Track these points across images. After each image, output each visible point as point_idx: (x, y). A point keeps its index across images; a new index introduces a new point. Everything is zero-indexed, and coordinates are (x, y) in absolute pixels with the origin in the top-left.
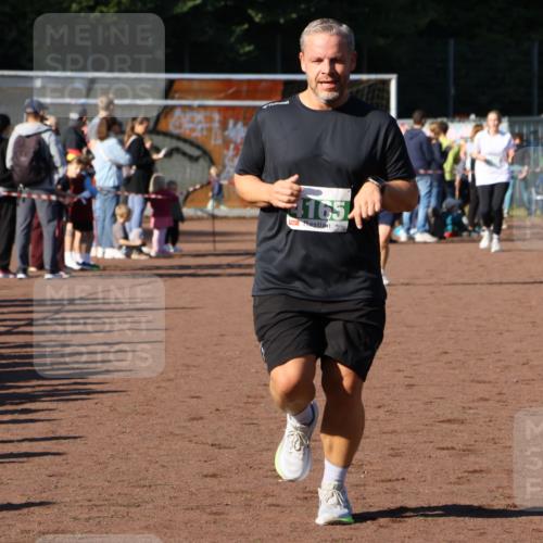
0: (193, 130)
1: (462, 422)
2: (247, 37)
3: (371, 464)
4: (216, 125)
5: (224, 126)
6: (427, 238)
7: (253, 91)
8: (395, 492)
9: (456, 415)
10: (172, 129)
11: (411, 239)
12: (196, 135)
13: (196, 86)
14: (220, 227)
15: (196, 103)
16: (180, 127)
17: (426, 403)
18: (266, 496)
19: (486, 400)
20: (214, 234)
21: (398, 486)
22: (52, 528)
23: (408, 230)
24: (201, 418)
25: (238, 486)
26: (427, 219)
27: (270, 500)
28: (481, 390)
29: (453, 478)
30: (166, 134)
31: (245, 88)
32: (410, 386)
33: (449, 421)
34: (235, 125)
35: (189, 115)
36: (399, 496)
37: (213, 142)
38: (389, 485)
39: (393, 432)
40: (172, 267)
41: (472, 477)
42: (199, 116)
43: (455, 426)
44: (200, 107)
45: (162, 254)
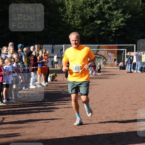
0: (102, 54)
1: (136, 105)
2: (112, 38)
3: (119, 112)
4: (106, 53)
5: (108, 53)
6: (140, 72)
7: (113, 47)
8: (122, 117)
9: (136, 103)
10: (99, 54)
11: (137, 72)
12: (103, 55)
13: (103, 46)
14: (105, 70)
15: (102, 49)
16: (100, 53)
17: (131, 101)
18: (100, 117)
19: (141, 101)
20: (104, 71)
21: (123, 116)
22: (63, 123)
23: (136, 71)
24: (93, 104)
25: (96, 116)
26: (140, 69)
27: (101, 118)
28: (141, 99)
29: (132, 114)
30: (98, 55)
31: (111, 47)
32: (129, 98)
33: (134, 104)
34: (109, 53)
35: (102, 51)
36: (122, 118)
37: (106, 56)
38: (121, 116)
39: (124, 106)
40: (96, 77)
41: (135, 114)
42: (103, 52)
43: (135, 105)
44: (103, 50)
45: (95, 75)
